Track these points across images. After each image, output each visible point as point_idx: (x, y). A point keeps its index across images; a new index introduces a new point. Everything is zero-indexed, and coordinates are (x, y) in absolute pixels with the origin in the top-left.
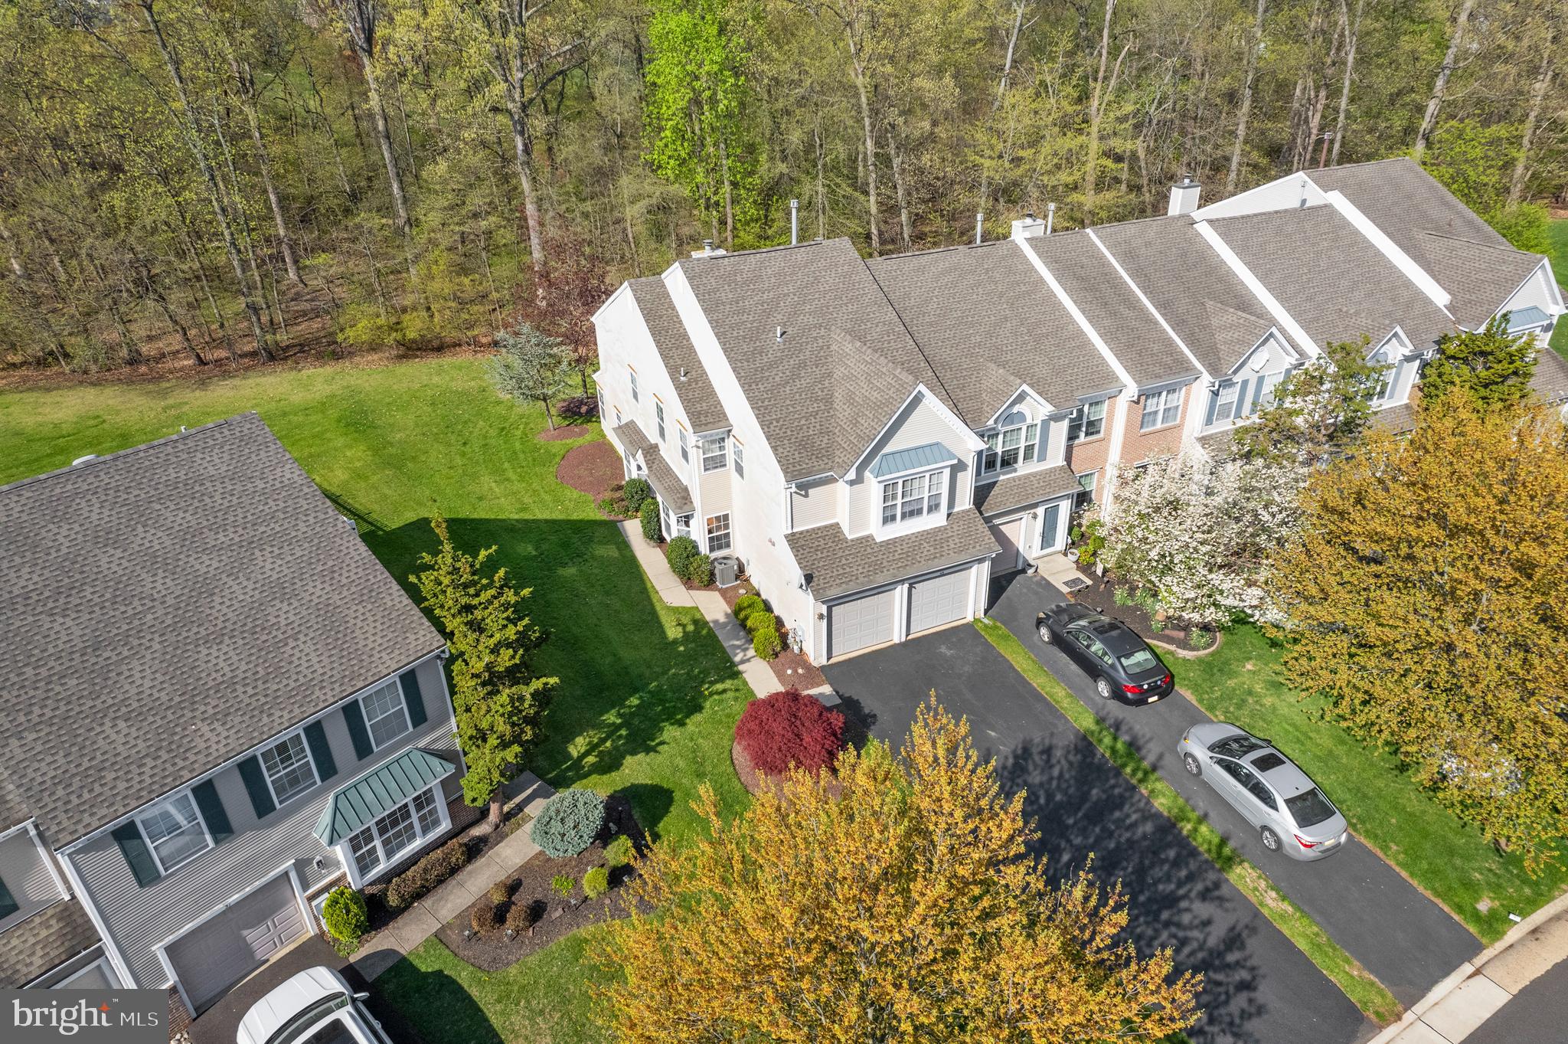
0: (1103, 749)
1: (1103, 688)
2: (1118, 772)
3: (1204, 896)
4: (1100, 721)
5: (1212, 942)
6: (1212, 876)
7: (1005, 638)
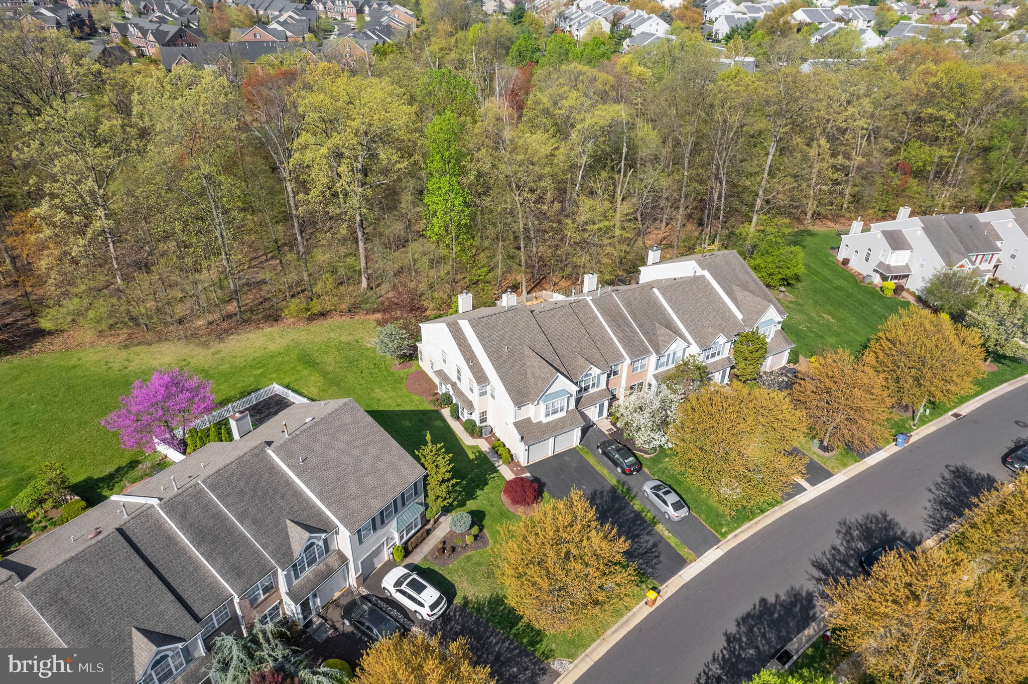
0: (619, 491)
1: (619, 470)
2: (624, 498)
3: (648, 534)
4: (618, 482)
5: (649, 546)
6: (650, 528)
7: (586, 452)
